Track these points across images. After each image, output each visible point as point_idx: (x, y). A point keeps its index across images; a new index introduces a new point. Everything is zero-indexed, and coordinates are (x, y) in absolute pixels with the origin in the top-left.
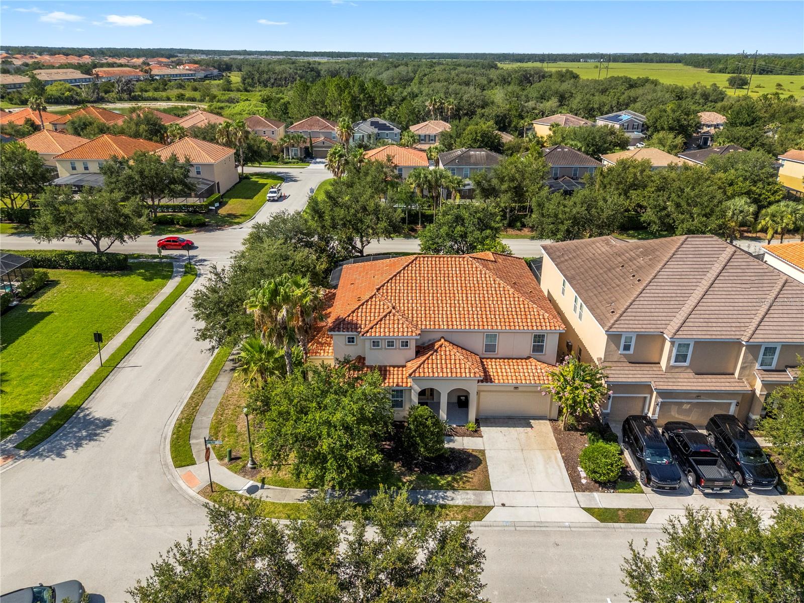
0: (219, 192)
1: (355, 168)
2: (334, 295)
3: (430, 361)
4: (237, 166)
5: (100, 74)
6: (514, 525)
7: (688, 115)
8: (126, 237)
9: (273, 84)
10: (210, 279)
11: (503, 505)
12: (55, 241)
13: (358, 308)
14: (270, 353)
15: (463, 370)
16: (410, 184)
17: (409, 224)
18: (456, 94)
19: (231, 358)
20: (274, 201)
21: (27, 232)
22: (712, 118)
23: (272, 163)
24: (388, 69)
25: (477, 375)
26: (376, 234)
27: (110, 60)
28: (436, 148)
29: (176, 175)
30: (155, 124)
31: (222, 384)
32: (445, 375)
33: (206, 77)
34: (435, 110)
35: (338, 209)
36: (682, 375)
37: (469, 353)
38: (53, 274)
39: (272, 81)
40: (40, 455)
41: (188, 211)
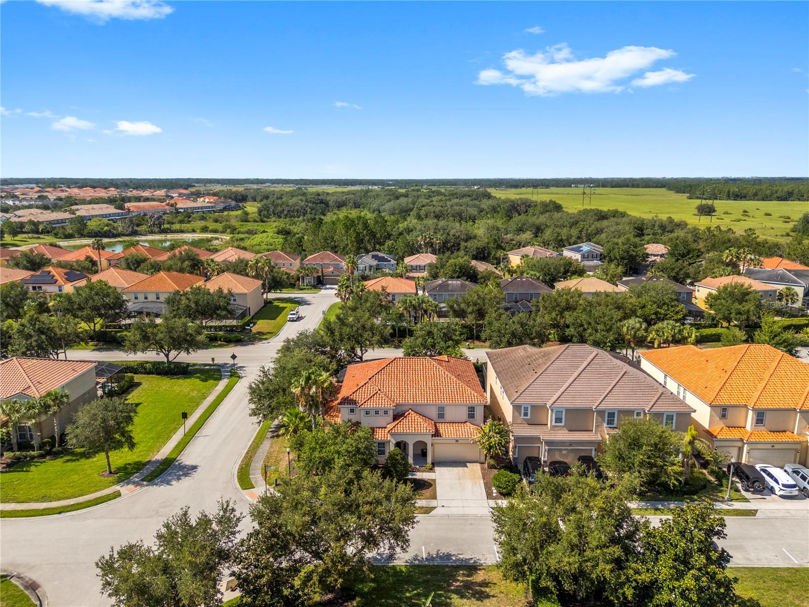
0: (250, 315)
1: (358, 296)
2: (341, 386)
3: (402, 423)
4: (263, 294)
5: (132, 209)
6: (448, 516)
7: (636, 247)
8: (191, 350)
9: (286, 215)
10: (260, 376)
11: (443, 506)
12: (139, 354)
13: (357, 391)
14: (302, 419)
15: (422, 428)
16: (399, 307)
17: (398, 337)
18: (444, 230)
19: (270, 430)
20: (293, 321)
21: (104, 349)
22: (658, 249)
23: (290, 289)
24: (390, 200)
25: (431, 431)
26: (371, 344)
27: (135, 193)
28: (423, 278)
29: (221, 304)
30: (193, 260)
31: (266, 445)
32: (411, 431)
33: (225, 209)
34: (426, 244)
35: (345, 328)
36: (560, 432)
37: (427, 419)
38: (137, 378)
39: (286, 212)
40: (156, 484)
41: (227, 330)
